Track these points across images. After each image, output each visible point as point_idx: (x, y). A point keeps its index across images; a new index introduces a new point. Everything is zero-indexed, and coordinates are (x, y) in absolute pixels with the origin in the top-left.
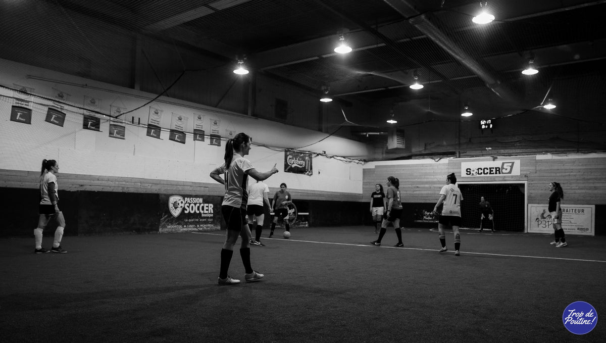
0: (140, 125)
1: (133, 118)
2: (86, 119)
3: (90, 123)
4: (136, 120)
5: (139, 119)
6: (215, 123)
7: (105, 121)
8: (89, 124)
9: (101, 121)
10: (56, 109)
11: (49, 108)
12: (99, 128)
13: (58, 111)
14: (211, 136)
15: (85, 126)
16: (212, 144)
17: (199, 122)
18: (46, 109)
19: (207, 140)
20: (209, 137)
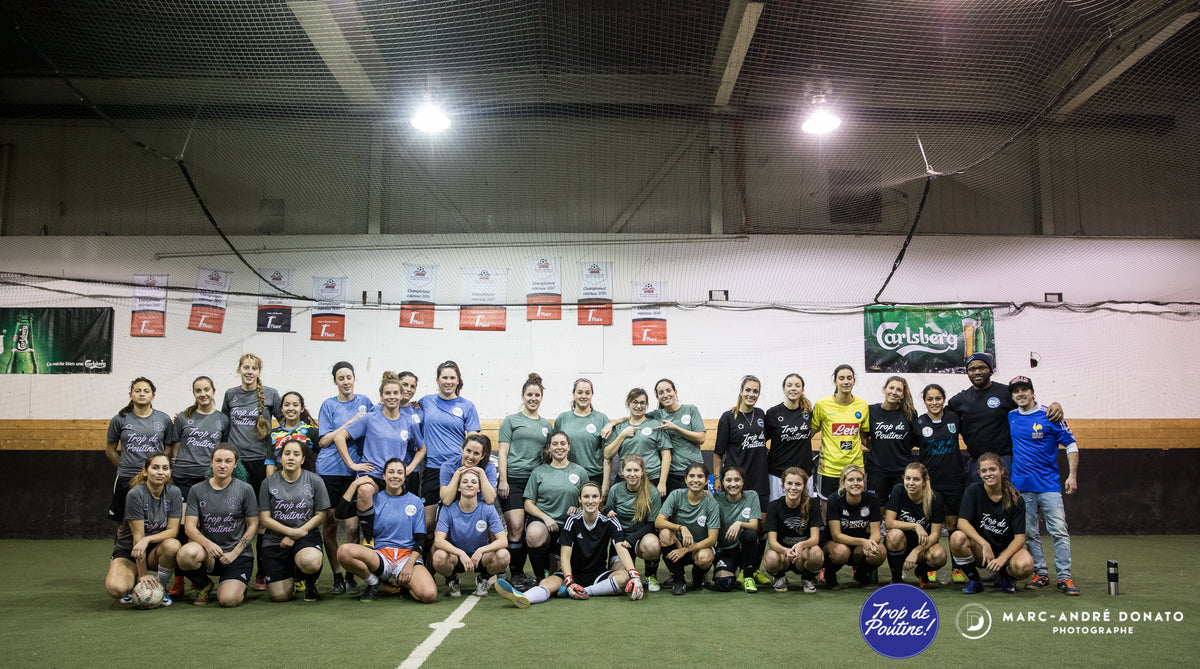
0: (383, 306)
1: (365, 293)
2: (263, 313)
3: (271, 318)
4: (372, 297)
5: (380, 293)
6: (595, 271)
7: (302, 310)
8: (270, 322)
9: (293, 311)
10: (207, 303)
11: (194, 305)
12: (289, 326)
13: (208, 306)
14: (581, 303)
15: (262, 326)
16: (582, 321)
17: (543, 276)
18: (189, 307)
19: (570, 315)
20: (576, 307)
